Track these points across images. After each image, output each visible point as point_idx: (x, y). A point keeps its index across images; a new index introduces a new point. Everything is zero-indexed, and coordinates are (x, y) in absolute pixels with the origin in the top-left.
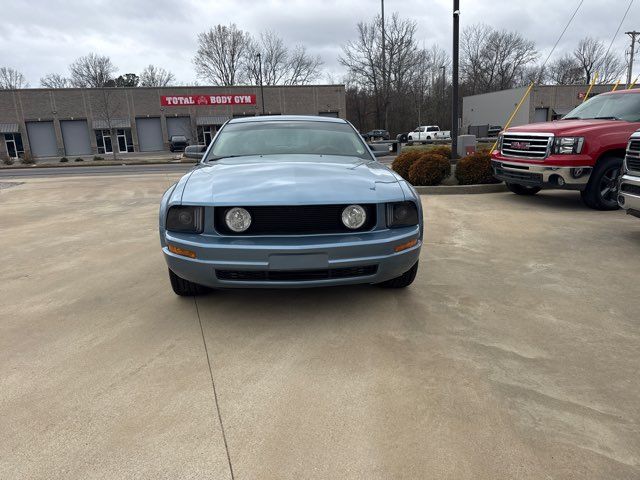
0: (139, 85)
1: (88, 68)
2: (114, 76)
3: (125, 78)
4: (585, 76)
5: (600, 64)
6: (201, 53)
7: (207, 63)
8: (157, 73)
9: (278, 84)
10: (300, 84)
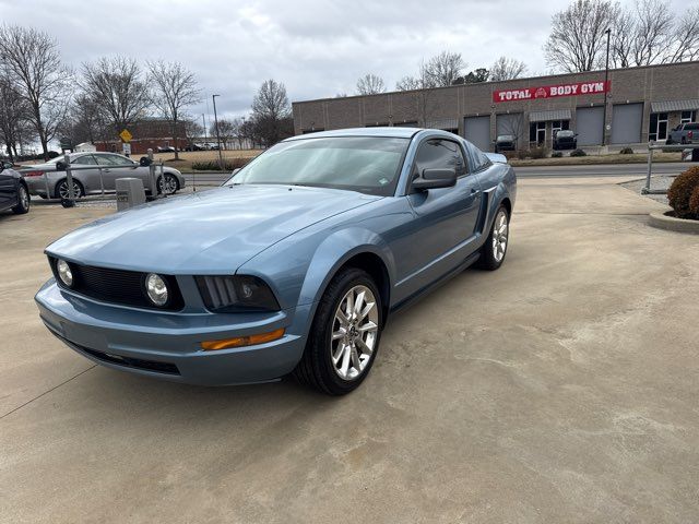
0: (488, 80)
1: (439, 67)
2: (463, 73)
3: (476, 74)
6: (554, 37)
7: (561, 48)
8: (508, 65)
9: (653, 63)
10: (688, 59)
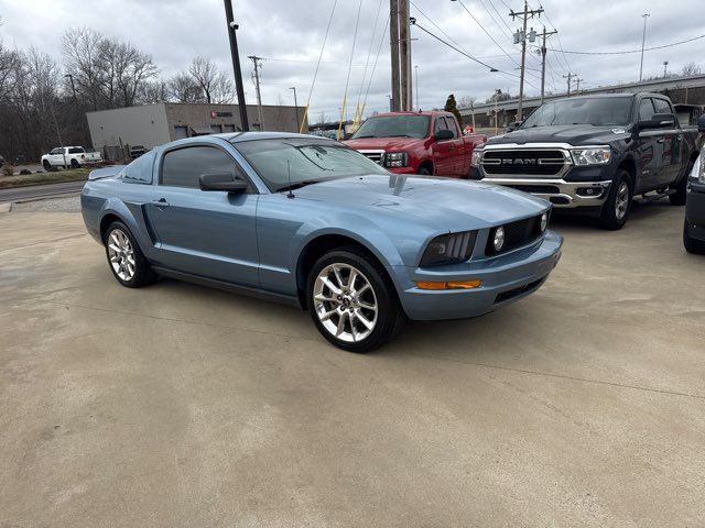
4: (205, 95)
5: (216, 85)
